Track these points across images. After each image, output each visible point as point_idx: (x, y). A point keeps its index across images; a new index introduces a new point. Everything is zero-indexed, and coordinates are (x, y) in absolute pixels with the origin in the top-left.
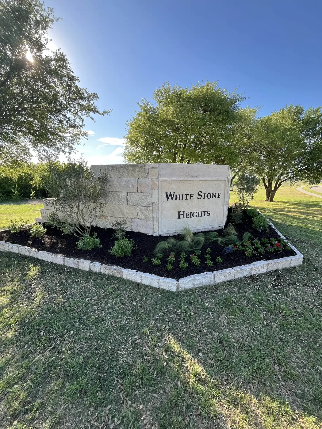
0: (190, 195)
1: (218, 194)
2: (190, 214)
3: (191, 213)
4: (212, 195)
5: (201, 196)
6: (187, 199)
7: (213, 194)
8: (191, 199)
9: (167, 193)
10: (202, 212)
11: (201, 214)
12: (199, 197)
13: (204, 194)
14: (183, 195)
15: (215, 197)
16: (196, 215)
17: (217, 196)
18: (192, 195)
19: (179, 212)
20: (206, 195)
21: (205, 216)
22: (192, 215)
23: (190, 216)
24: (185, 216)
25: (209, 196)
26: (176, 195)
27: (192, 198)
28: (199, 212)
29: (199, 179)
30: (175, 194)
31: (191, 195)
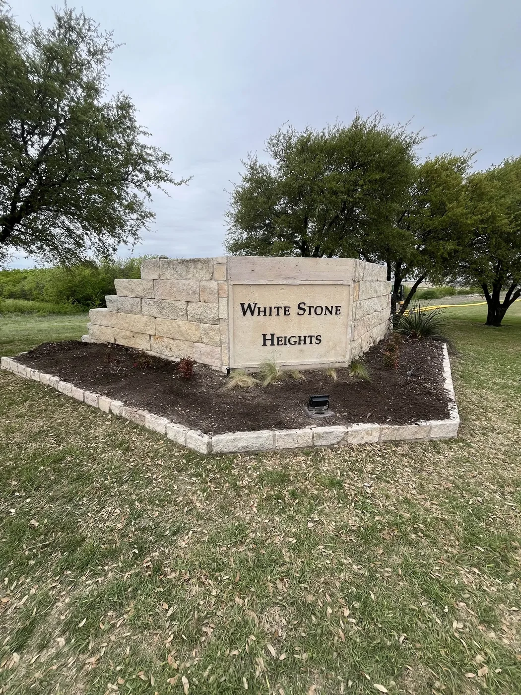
0: (283, 309)
1: (337, 307)
2: (283, 339)
3: (285, 337)
4: (324, 308)
5: (304, 310)
6: (278, 314)
7: (327, 308)
8: (285, 314)
9: (242, 305)
10: (305, 337)
11: (305, 340)
12: (301, 312)
13: (310, 307)
14: (271, 308)
15: (331, 313)
16: (295, 342)
17: (334, 311)
18: (287, 309)
19: (264, 335)
20: (313, 310)
21: (311, 343)
22: (287, 341)
23: (283, 342)
24: (275, 342)
25: (319, 311)
26: (259, 308)
27: (287, 313)
28: (300, 337)
29: (299, 282)
30: (257, 306)
31: (285, 308)
